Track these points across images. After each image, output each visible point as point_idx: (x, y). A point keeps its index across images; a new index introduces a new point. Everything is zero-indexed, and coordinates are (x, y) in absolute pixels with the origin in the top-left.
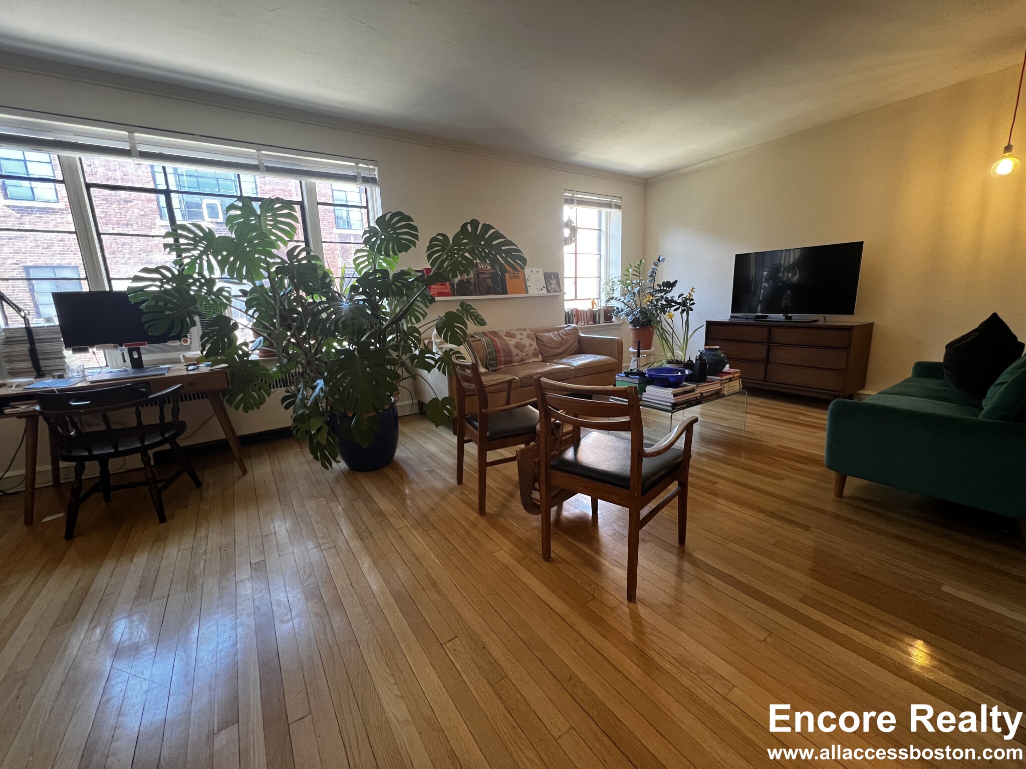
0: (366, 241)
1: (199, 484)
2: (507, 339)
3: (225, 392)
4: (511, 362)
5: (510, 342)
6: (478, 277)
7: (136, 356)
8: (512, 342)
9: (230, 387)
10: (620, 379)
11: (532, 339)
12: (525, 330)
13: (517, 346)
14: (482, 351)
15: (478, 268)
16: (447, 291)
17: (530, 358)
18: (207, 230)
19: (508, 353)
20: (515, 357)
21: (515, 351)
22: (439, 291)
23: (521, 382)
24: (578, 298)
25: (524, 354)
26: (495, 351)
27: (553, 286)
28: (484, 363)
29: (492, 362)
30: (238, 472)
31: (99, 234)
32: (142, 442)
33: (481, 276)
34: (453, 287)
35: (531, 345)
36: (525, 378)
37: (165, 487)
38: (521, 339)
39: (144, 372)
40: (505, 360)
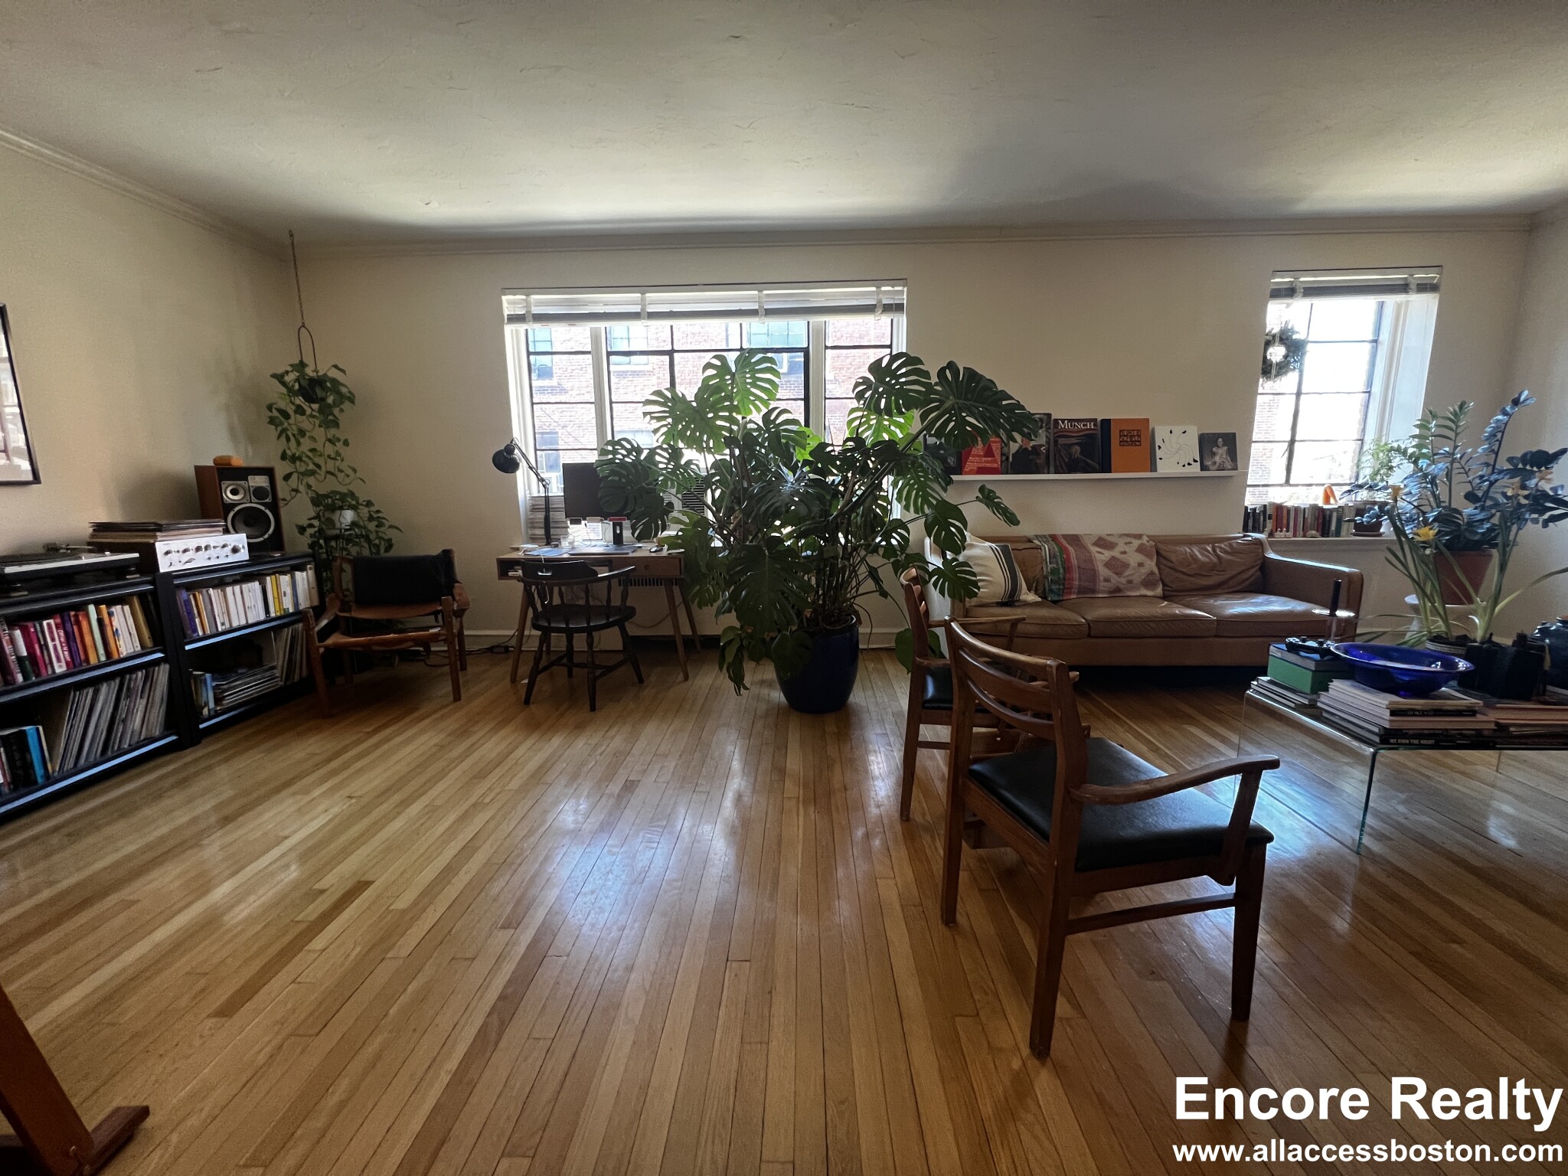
0: (860, 396)
1: (641, 681)
2: (1094, 549)
3: (678, 581)
4: (1093, 591)
5: (1097, 555)
6: (1056, 442)
7: (618, 532)
8: (1101, 556)
9: (683, 576)
10: (1279, 655)
11: (1149, 556)
12: (1139, 537)
13: (1111, 564)
14: (1039, 568)
15: (1057, 428)
16: (995, 465)
17: (1136, 588)
18: (681, 395)
19: (1091, 574)
20: (1102, 584)
21: (1103, 572)
22: (980, 465)
23: (1089, 627)
24: (1291, 482)
25: (1123, 580)
26: (1064, 568)
27: (1217, 459)
28: (1040, 587)
29: (1054, 587)
30: (681, 677)
31: (611, 403)
32: (588, 623)
33: (1061, 441)
34: (1008, 459)
35: (1141, 565)
36: (1097, 622)
37: (602, 675)
38: (1124, 553)
39: (623, 549)
40: (1079, 586)
